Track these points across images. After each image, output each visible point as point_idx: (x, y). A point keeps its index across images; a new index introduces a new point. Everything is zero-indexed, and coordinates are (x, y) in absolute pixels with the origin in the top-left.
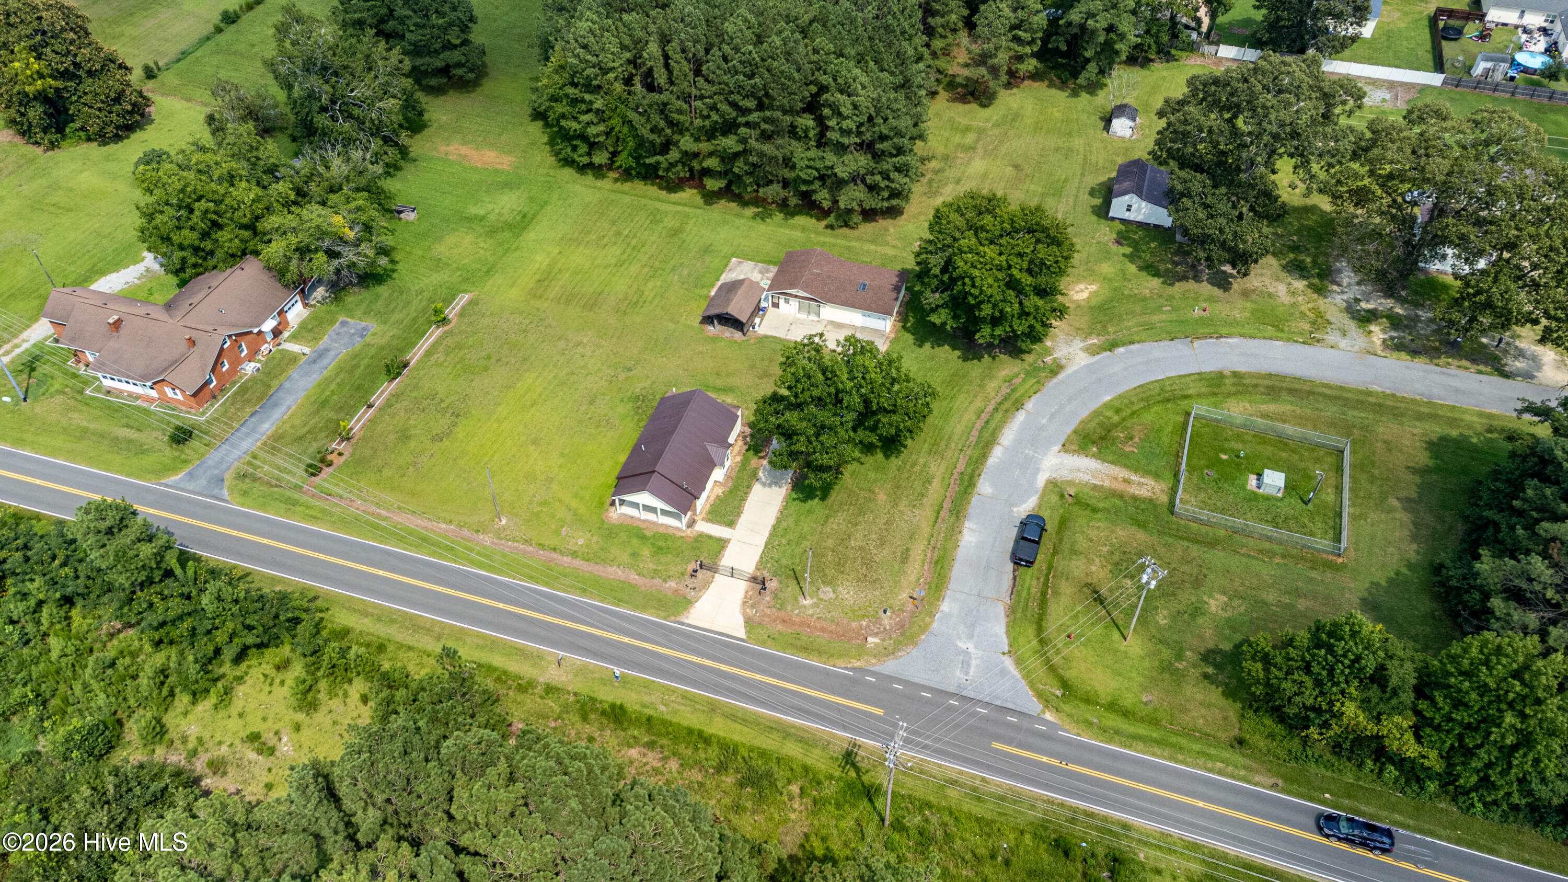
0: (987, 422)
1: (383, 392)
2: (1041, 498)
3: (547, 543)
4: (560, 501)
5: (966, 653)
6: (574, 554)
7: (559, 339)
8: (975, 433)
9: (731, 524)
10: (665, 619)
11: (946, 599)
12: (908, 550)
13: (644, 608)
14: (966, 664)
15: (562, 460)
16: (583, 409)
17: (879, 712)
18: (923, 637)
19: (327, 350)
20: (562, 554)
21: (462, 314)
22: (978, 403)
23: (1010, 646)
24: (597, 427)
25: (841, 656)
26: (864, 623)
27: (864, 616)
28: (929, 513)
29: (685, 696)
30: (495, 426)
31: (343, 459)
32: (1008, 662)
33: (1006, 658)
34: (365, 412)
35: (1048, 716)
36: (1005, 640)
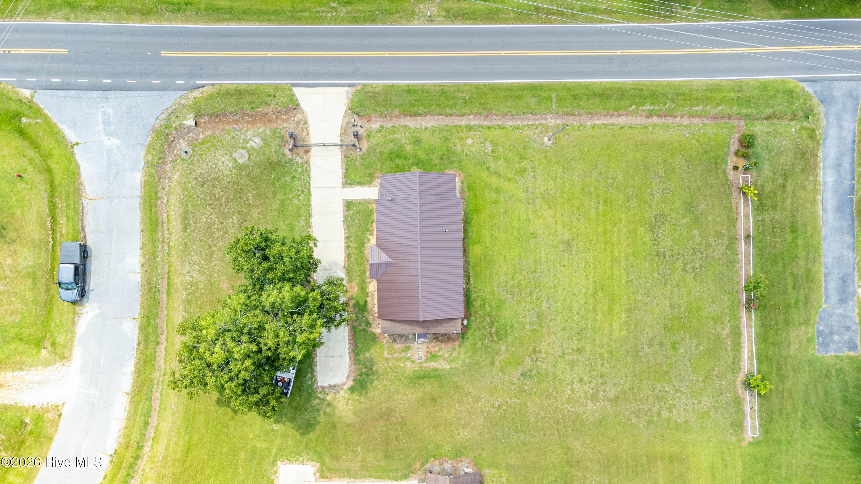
0: (146, 424)
1: (748, 263)
2: (73, 333)
3: (498, 131)
4: (509, 180)
5: (110, 134)
6: (470, 128)
7: (617, 398)
8: (156, 405)
9: (349, 205)
10: (365, 85)
11: (138, 185)
12: (185, 229)
13: (387, 91)
14: (107, 123)
15: (532, 229)
16: (544, 306)
17: (164, 54)
18: (149, 139)
19: (843, 301)
20: (480, 126)
21: (738, 402)
22: (160, 448)
23: (73, 154)
24: (519, 284)
25: (211, 96)
26: (201, 136)
27: (203, 143)
28: (177, 281)
29: (319, 20)
30: (616, 253)
31: (730, 166)
32: (71, 136)
33: (74, 140)
34: (747, 229)
35: (26, 93)
36: (78, 157)
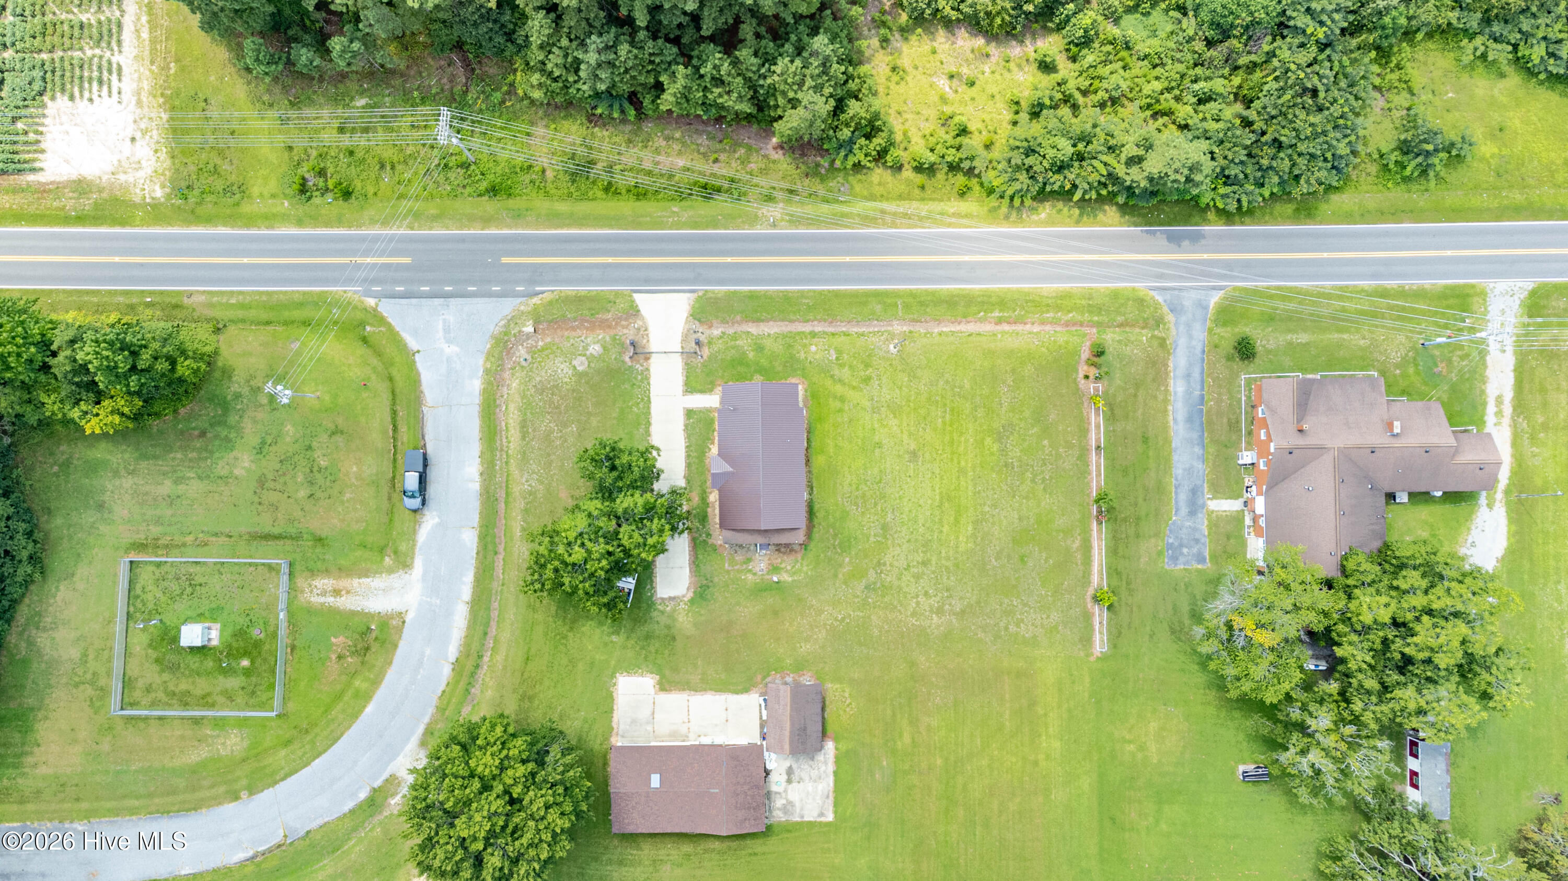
0: (486, 634)
1: (1098, 475)
2: (414, 541)
3: (843, 338)
4: (854, 388)
5: (449, 341)
6: (814, 335)
7: (963, 612)
8: (495, 614)
9: (689, 413)
10: (706, 291)
11: (477, 392)
12: (523, 438)
13: (730, 296)
14: (447, 330)
15: (877, 439)
16: (890, 517)
17: (505, 260)
18: (488, 346)
19: (1192, 513)
20: (825, 333)
21: (1087, 617)
22: (499, 658)
23: (414, 362)
24: (864, 495)
25: (551, 303)
26: (540, 343)
27: (542, 350)
28: (516, 490)
29: (662, 226)
30: (963, 463)
31: (1081, 375)
32: (412, 343)
33: (415, 349)
34: (1098, 440)
35: (371, 302)
36: (420, 366)
